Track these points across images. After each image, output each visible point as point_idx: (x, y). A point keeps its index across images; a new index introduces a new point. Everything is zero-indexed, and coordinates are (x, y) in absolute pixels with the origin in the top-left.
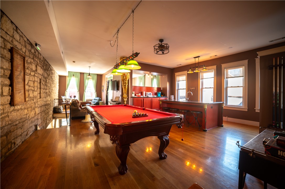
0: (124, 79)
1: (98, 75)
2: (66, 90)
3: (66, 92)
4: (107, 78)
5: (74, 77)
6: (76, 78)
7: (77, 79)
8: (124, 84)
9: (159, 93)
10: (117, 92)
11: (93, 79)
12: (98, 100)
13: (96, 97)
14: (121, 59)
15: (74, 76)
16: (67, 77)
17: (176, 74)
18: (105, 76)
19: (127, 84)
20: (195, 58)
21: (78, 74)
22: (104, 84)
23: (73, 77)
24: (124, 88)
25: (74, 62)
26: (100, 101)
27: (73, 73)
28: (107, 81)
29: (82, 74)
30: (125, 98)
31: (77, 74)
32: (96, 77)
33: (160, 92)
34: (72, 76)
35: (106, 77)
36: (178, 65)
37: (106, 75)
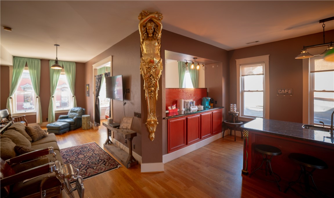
0: (151, 75)
1: (77, 63)
2: (9, 96)
3: (10, 99)
4: (96, 69)
5: (28, 68)
6: (32, 69)
7: (35, 71)
8: (149, 87)
9: (207, 100)
10: (125, 103)
11: (68, 72)
12: (79, 113)
13: (75, 107)
14: (142, 19)
15: (26, 65)
16: (10, 68)
17: (238, 61)
18: (92, 67)
19: (158, 88)
20: (322, 21)
21: (36, 62)
22: (91, 82)
23: (24, 67)
24: (150, 98)
25: (9, 28)
26: (83, 116)
27: (26, 60)
28: (95, 76)
29: (44, 62)
30: (153, 125)
31: (34, 61)
32: (73, 68)
33: (210, 98)
34: (22, 67)
35: (94, 68)
36: (248, 43)
37: (94, 63)
